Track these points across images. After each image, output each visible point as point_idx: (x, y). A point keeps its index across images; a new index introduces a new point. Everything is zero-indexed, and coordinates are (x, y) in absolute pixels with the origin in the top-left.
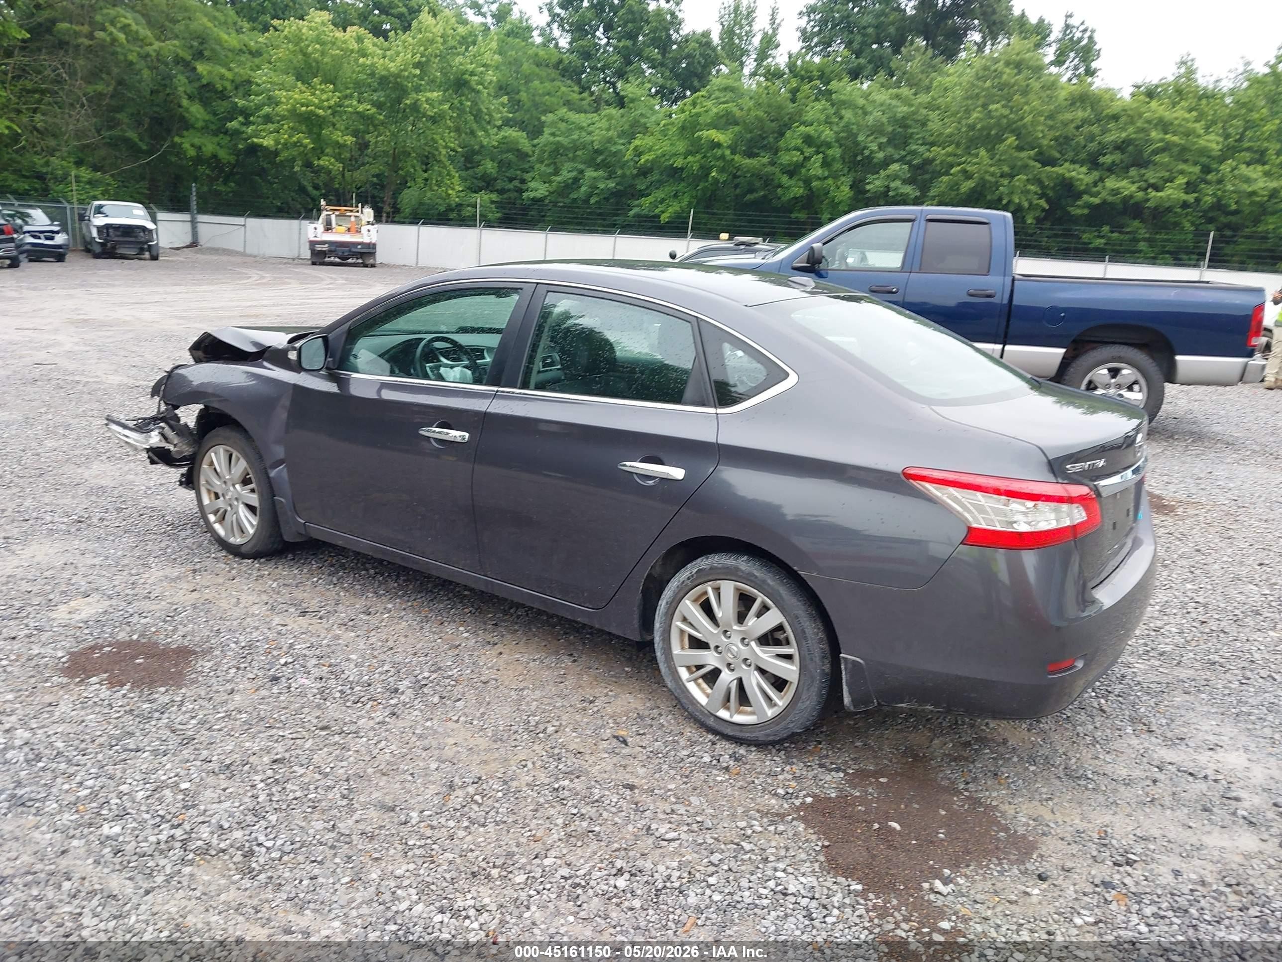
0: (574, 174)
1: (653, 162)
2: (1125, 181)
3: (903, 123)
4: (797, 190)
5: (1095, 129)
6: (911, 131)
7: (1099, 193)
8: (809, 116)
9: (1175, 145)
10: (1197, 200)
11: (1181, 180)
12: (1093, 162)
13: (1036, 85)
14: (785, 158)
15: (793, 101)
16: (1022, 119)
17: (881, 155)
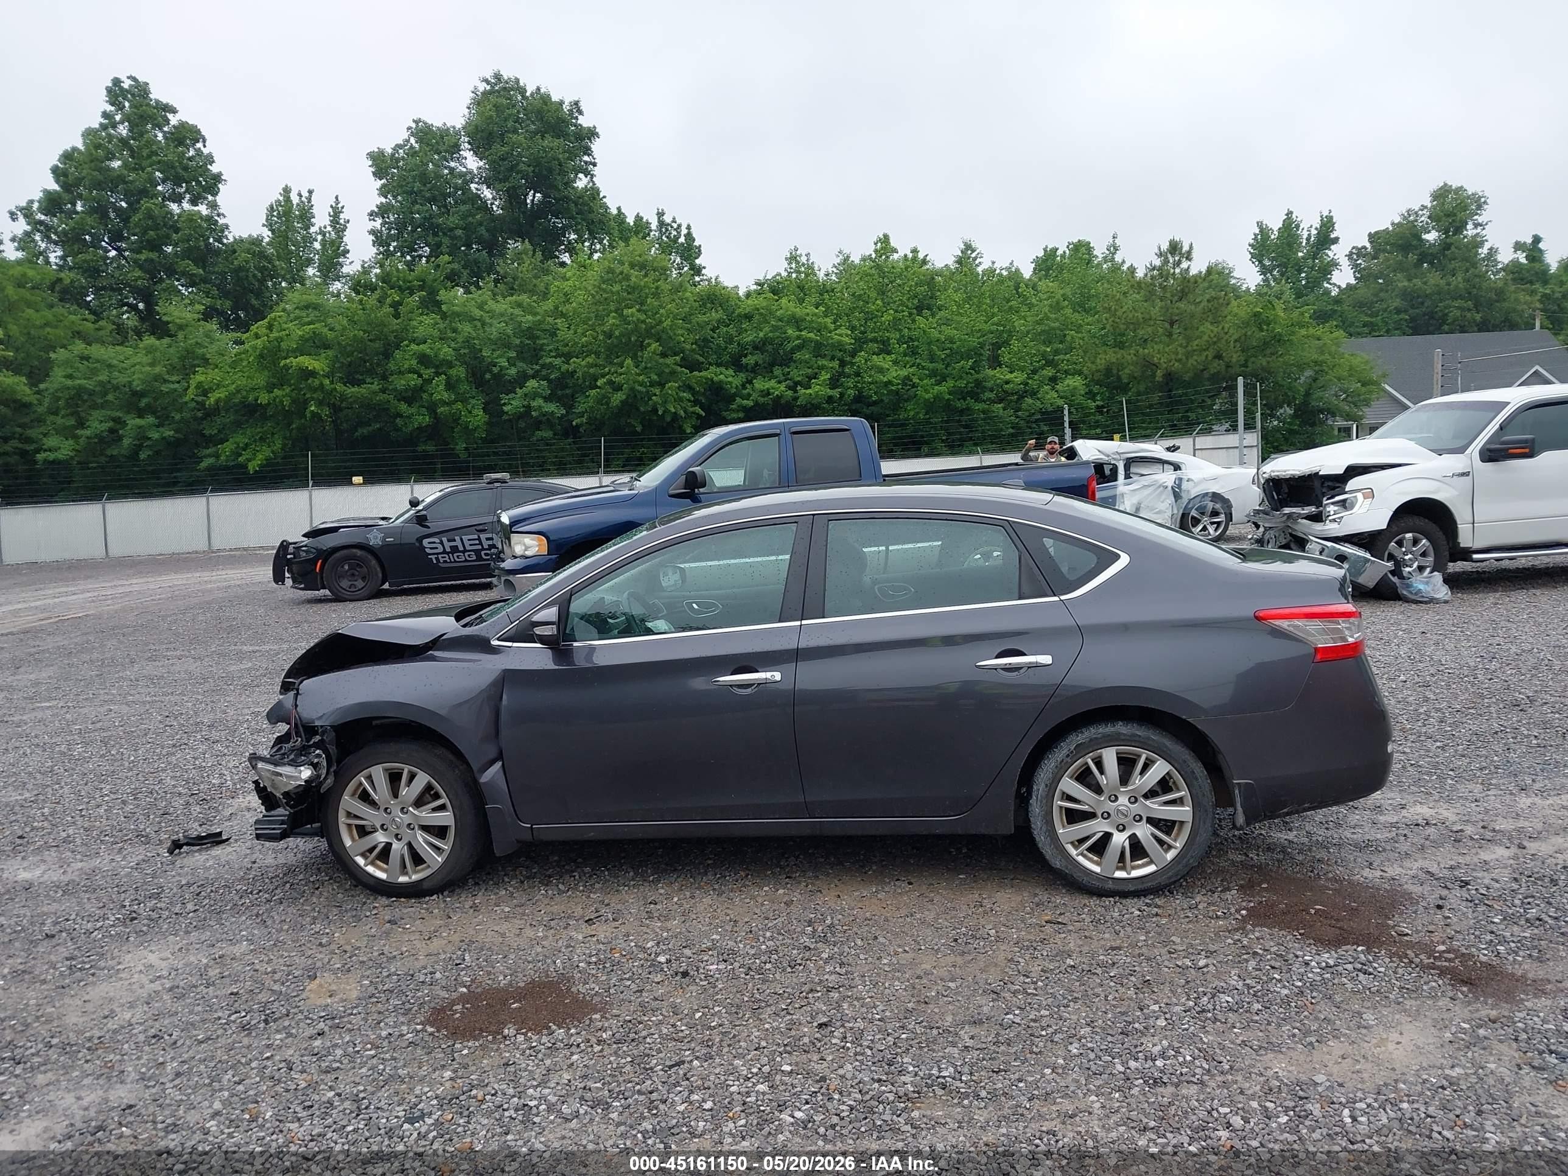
0: (110, 424)
1: (228, 399)
2: (773, 381)
3: (530, 333)
4: (423, 419)
5: (732, 330)
6: (541, 342)
7: (749, 395)
8: (421, 332)
9: (811, 340)
10: (842, 395)
11: (825, 376)
12: (736, 363)
13: (665, 287)
14: (400, 383)
15: (397, 316)
16: (661, 322)
17: (513, 371)
